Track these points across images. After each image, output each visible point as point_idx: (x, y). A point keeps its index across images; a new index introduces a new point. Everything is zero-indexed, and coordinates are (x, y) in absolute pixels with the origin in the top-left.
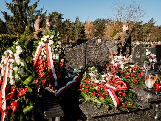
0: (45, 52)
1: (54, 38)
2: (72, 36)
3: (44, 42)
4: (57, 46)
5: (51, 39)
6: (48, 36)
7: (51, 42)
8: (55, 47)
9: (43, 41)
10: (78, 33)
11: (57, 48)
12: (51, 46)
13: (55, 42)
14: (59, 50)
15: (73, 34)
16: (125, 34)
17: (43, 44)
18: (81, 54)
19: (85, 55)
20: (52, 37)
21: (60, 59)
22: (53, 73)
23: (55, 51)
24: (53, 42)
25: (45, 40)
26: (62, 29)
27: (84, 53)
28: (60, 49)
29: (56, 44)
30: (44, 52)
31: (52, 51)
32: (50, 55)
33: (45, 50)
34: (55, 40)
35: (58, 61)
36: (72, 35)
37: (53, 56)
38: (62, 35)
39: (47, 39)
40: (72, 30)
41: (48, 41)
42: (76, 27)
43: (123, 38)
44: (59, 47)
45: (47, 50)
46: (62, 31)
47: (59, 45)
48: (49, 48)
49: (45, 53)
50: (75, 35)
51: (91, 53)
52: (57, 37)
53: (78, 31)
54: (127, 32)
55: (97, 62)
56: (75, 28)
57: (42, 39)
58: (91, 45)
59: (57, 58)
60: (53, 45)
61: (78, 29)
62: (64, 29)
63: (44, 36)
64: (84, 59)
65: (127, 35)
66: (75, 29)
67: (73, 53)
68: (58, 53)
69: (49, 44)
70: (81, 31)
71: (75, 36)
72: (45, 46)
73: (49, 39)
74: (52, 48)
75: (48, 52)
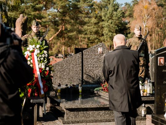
0: (32, 61)
1: (40, 48)
2: (96, 39)
3: (30, 52)
4: (43, 56)
5: (37, 49)
6: (34, 46)
7: (37, 52)
8: (40, 56)
9: (29, 50)
10: (110, 31)
11: (43, 58)
12: (37, 55)
13: (41, 51)
14: (44, 59)
15: (97, 33)
16: (137, 40)
17: (29, 54)
18: (75, 67)
19: (81, 68)
20: (38, 46)
21: (45, 68)
22: (39, 81)
23: (41, 60)
24: (39, 52)
25: (31, 49)
26: (73, 19)
27: (80, 66)
28: (46, 59)
29: (42, 53)
30: (30, 61)
31: (38, 61)
32: (36, 64)
33: (31, 59)
34: (41, 49)
35: (44, 70)
36: (96, 36)
37: (39, 65)
38: (71, 34)
39: (33, 48)
40: (95, 24)
41: (34, 51)
42: (105, 16)
43: (134, 46)
44: (45, 56)
45: (33, 59)
46: (72, 25)
47: (45, 54)
48: (35, 57)
49: (31, 63)
50: (103, 35)
51: (89, 65)
52: (43, 47)
53: (108, 26)
54: (140, 38)
55: (98, 78)
56: (103, 18)
57: (28, 49)
58: (88, 55)
59: (43, 67)
60: (39, 54)
61: (110, 21)
62: (77, 19)
63: (30, 46)
64: (80, 73)
65: (139, 41)
66: (103, 20)
67: (65, 66)
68: (43, 62)
69: (35, 53)
70: (118, 26)
71: (102, 38)
72: (31, 56)
73: (35, 48)
74: (38, 57)
75: (34, 61)
